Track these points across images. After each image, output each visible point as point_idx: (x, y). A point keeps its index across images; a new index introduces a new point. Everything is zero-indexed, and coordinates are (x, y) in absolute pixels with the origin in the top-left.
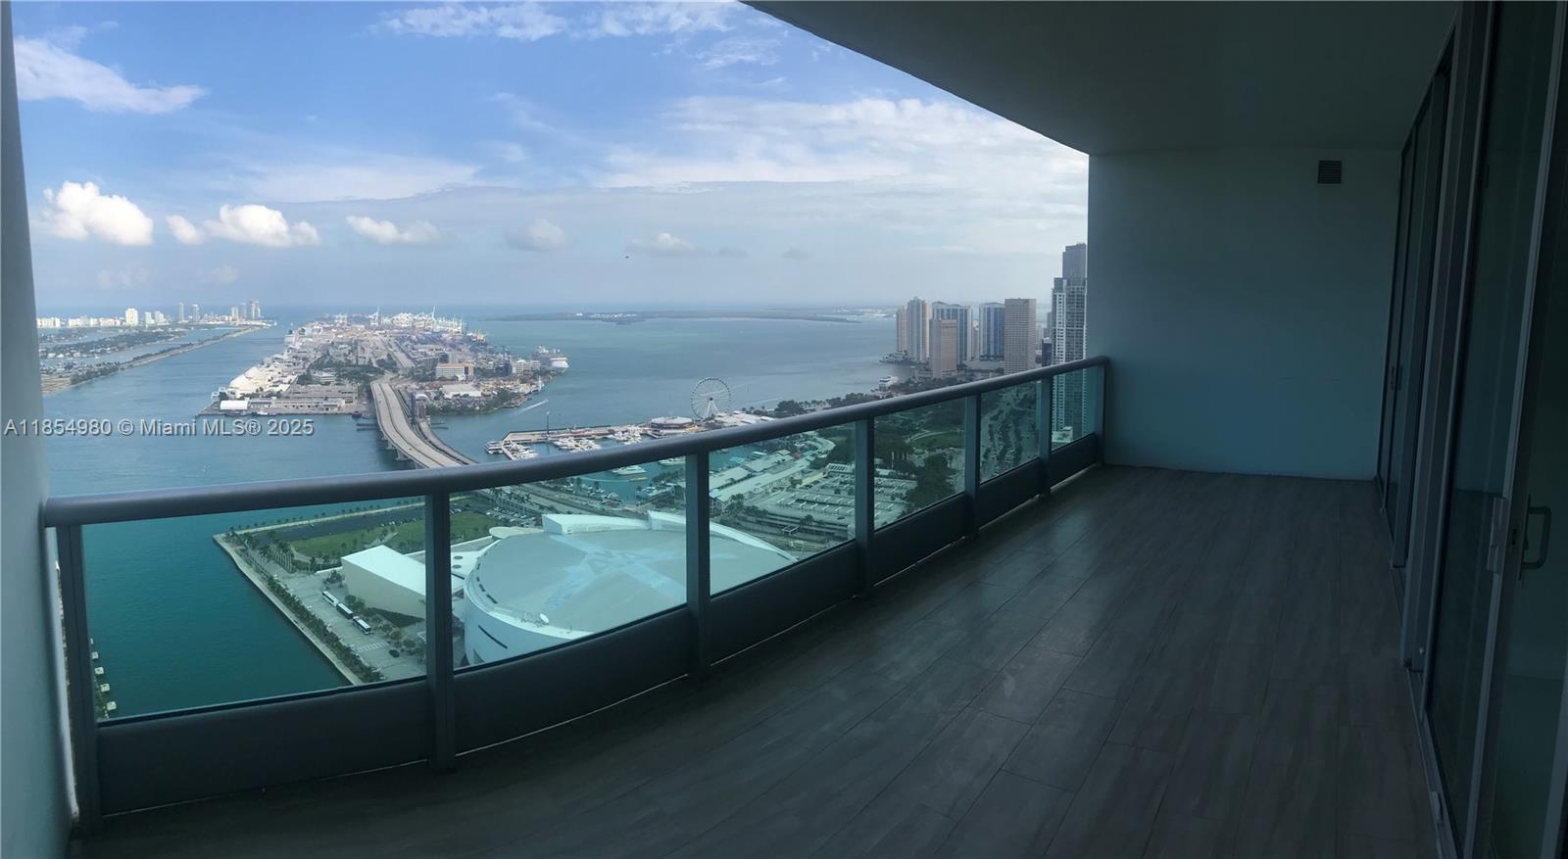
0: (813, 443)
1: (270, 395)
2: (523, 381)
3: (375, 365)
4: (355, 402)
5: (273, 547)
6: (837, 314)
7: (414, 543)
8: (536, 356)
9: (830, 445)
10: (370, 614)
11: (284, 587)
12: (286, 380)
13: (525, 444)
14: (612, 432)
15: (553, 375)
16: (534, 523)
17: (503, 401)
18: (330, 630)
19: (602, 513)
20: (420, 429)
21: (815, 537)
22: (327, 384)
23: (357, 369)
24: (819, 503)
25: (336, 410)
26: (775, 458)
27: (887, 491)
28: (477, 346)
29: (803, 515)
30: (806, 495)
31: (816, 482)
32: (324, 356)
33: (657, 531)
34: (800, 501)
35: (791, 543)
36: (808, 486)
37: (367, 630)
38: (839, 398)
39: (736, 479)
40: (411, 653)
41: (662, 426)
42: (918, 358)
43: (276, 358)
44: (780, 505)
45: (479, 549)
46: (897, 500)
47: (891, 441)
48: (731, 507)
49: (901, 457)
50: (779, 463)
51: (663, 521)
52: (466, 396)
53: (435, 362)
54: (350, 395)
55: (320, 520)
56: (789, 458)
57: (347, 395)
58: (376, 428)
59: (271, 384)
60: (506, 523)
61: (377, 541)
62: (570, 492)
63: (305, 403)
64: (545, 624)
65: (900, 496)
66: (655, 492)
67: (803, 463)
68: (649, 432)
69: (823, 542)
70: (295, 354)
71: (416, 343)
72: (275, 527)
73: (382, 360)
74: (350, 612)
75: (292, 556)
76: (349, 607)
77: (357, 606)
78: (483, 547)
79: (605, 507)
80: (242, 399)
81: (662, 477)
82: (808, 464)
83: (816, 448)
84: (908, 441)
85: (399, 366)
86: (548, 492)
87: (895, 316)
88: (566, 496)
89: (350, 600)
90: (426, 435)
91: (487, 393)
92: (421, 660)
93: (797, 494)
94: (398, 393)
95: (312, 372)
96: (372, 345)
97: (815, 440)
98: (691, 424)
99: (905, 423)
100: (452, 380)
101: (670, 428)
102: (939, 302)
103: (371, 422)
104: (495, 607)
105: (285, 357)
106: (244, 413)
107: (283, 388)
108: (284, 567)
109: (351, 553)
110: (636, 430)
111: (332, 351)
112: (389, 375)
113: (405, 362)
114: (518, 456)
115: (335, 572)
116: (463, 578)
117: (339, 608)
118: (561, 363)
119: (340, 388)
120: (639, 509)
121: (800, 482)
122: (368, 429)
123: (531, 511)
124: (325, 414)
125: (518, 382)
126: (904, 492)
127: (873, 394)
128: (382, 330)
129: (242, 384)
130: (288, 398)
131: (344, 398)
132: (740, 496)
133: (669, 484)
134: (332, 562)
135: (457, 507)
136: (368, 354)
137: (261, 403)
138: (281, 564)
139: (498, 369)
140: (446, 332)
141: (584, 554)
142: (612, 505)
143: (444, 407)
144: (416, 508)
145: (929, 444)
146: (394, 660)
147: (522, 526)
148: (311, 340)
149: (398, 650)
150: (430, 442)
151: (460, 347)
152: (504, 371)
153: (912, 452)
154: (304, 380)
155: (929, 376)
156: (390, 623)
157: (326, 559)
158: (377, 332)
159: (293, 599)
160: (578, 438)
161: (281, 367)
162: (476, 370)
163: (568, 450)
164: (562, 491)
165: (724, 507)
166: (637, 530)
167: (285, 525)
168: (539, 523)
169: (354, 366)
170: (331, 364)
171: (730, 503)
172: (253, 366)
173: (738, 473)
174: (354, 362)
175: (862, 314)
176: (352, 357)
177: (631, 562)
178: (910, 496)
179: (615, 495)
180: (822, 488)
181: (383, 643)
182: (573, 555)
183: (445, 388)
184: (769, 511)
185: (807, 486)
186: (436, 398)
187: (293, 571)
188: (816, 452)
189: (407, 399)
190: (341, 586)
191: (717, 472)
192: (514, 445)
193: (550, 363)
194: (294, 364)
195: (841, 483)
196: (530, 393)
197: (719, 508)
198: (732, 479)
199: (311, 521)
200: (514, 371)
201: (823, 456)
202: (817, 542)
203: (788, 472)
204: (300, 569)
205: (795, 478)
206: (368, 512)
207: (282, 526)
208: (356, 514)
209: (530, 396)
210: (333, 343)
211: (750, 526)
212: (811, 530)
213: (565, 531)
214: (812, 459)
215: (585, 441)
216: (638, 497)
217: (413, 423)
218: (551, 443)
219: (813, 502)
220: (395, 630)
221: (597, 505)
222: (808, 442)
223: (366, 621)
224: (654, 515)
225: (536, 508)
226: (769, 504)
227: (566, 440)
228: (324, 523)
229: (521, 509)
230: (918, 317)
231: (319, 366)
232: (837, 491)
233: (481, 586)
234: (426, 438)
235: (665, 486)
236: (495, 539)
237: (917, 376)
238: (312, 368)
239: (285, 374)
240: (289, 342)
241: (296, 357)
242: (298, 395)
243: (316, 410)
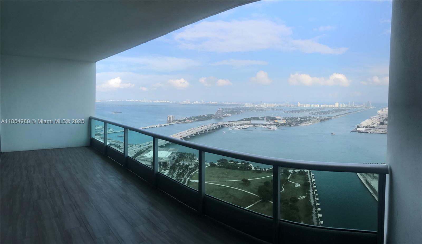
1: (371, 127)
11: (370, 183)
12: (377, 123)
43: (374, 117)
59: (372, 124)
63: (382, 130)
80: (363, 128)
95: (384, 121)
105: (377, 117)
106: (363, 132)
107: (375, 125)
108: (371, 177)
129: (364, 124)
130: (376, 128)
137: (368, 129)
148: (385, 112)
154: (382, 123)
159: (373, 187)
161: (375, 120)
172: (367, 119)
187: (374, 179)
194: (379, 119)
204: (376, 178)
238: (385, 120)
239: (376, 122)
240: (378, 113)
241: (380, 117)
242: (380, 128)
243: (385, 133)
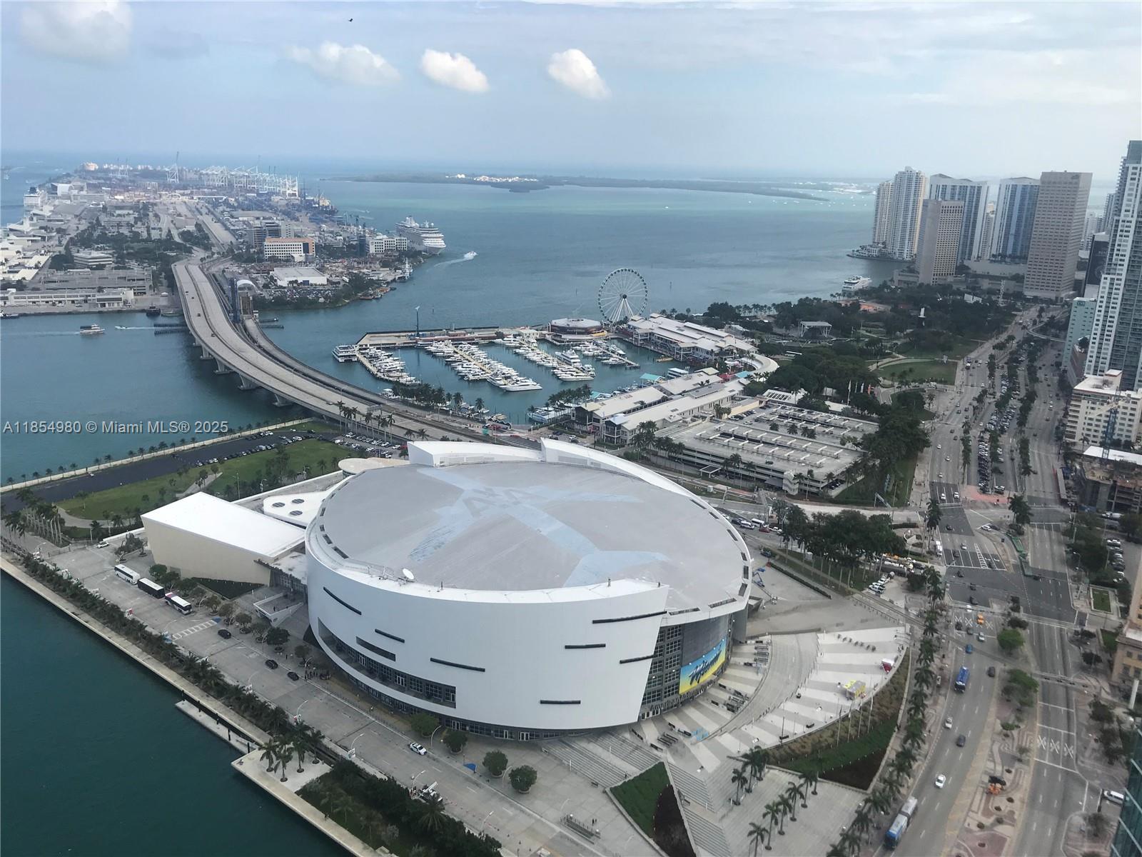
0: (749, 361)
1: (5, 286)
2: (385, 264)
3: (177, 239)
4: (149, 293)
5: (29, 514)
6: (799, 187)
7: (244, 485)
8: (402, 231)
9: (772, 366)
10: (189, 586)
11: (52, 568)
12: (32, 263)
13: (386, 349)
14: (501, 336)
15: (424, 257)
16: (400, 452)
17: (359, 290)
18: (129, 617)
19: (485, 439)
20: (246, 329)
21: (741, 483)
22: (101, 267)
23: (150, 245)
24: (751, 440)
25: (116, 306)
26: (699, 378)
27: (836, 432)
28: (321, 215)
29: (728, 453)
30: (734, 428)
31: (749, 413)
32: (93, 227)
33: (551, 463)
34: (725, 435)
35: (711, 487)
36: (739, 417)
37: (185, 608)
38: (790, 303)
39: (647, 402)
40: (246, 631)
41: (564, 330)
42: (901, 253)
43: (11, 230)
44: (701, 439)
45: (324, 490)
46: (849, 445)
47: (851, 366)
48: (638, 438)
49: (859, 389)
50: (702, 384)
51: (558, 451)
52: (306, 283)
53: (261, 235)
54: (141, 283)
55: (102, 466)
56: (716, 379)
57: (135, 284)
58: (185, 331)
59: (5, 269)
60: (362, 454)
61: (194, 486)
62: (446, 413)
63: (66, 296)
64: (408, 581)
65: (854, 440)
66: (552, 415)
67: (734, 387)
68: (548, 337)
69: (752, 490)
70: (44, 224)
71: (234, 208)
72: (29, 483)
73: (189, 231)
74: (158, 587)
75: (62, 521)
76: (156, 581)
77: (168, 578)
78: (330, 486)
79: (489, 432)
81: (560, 396)
82: (741, 388)
83: (752, 368)
84: (873, 368)
85: (213, 240)
86: (417, 412)
87: (875, 193)
88: (440, 417)
89: (158, 572)
90: (255, 337)
91: (335, 279)
92: (260, 639)
93: (722, 426)
94: (213, 279)
95: (74, 250)
96: (171, 211)
97: (752, 358)
98: (599, 329)
99: (873, 342)
100: (287, 261)
101: (573, 333)
102: (941, 175)
103: (176, 321)
104: (346, 563)
105: (26, 227)
107: (27, 274)
108: (50, 539)
109: (157, 506)
110: (531, 334)
111: (104, 219)
112: (199, 253)
113: (220, 234)
114: (378, 365)
115: (132, 536)
116: (305, 528)
117: (141, 585)
118: (436, 241)
119: (122, 273)
120: (531, 435)
121: (728, 411)
122: (172, 332)
123: (395, 437)
124: (100, 312)
125: (378, 265)
126: (859, 436)
127: (834, 299)
128: (185, 188)
130: (36, 289)
131: (131, 288)
132: (651, 425)
133: (569, 405)
134: (127, 523)
135: (297, 434)
136: (165, 223)
138: (46, 535)
139: (350, 246)
140: (278, 194)
141: (461, 491)
142: (498, 429)
143: (276, 299)
144: (247, 438)
145: (901, 375)
146: (225, 643)
147: (383, 456)
148: (68, 202)
149: (230, 629)
150: (260, 347)
151: (297, 214)
152: (358, 250)
153: (877, 383)
154: (61, 262)
155: (911, 279)
156: (217, 595)
157: (117, 519)
158: (178, 192)
159: (68, 582)
160: (457, 342)
161: (21, 244)
162: (318, 247)
163: (444, 357)
164: (436, 411)
165: (629, 437)
166: (527, 462)
167: (48, 479)
168: (404, 453)
169: (145, 241)
170: (104, 239)
171: (638, 432)
173: (650, 394)
174: (145, 235)
175: (831, 188)
176: (140, 229)
177: (517, 503)
178: (868, 442)
179: (502, 417)
180: (757, 420)
181: (210, 622)
182: (447, 492)
183: (276, 272)
184: (686, 445)
185: (736, 417)
186: (266, 286)
187: (66, 543)
188: (752, 373)
189: (227, 287)
190: (143, 554)
191: (624, 392)
192: (373, 351)
193: (420, 240)
194: (43, 238)
195: (781, 416)
196: (394, 280)
197: (624, 437)
198: (642, 403)
199: (91, 469)
200: (372, 250)
201: (762, 380)
202: (744, 489)
203: (713, 398)
204: (77, 539)
205: (723, 406)
206: (176, 449)
207: (41, 480)
208: (161, 453)
209: (394, 285)
210: (105, 208)
211: (660, 461)
212: (737, 474)
213: (437, 462)
214: (746, 382)
215: (466, 346)
216: (531, 421)
217: (236, 322)
218: (422, 348)
219: (742, 438)
220: (223, 603)
221: (479, 429)
222: (744, 359)
223: (184, 597)
224: (548, 443)
225: (401, 433)
226: (685, 437)
227: (441, 345)
228: (108, 469)
229: (382, 433)
230: (908, 196)
231: (85, 240)
232: (774, 427)
233: (326, 537)
234: (255, 341)
235: (562, 407)
236: (346, 474)
237: (897, 278)
238: (75, 245)
239: (29, 254)
240: (32, 206)
241: (45, 228)
242: (53, 285)
243: (85, 308)
